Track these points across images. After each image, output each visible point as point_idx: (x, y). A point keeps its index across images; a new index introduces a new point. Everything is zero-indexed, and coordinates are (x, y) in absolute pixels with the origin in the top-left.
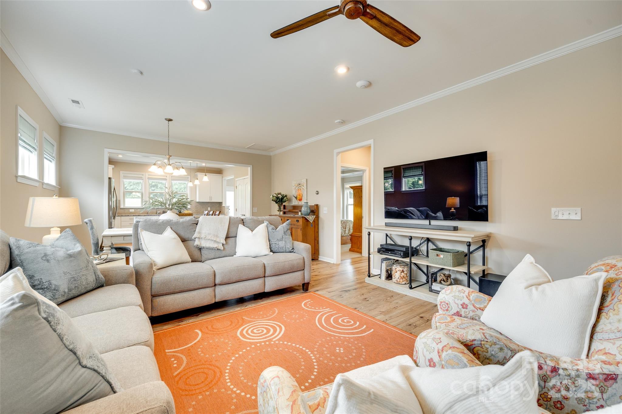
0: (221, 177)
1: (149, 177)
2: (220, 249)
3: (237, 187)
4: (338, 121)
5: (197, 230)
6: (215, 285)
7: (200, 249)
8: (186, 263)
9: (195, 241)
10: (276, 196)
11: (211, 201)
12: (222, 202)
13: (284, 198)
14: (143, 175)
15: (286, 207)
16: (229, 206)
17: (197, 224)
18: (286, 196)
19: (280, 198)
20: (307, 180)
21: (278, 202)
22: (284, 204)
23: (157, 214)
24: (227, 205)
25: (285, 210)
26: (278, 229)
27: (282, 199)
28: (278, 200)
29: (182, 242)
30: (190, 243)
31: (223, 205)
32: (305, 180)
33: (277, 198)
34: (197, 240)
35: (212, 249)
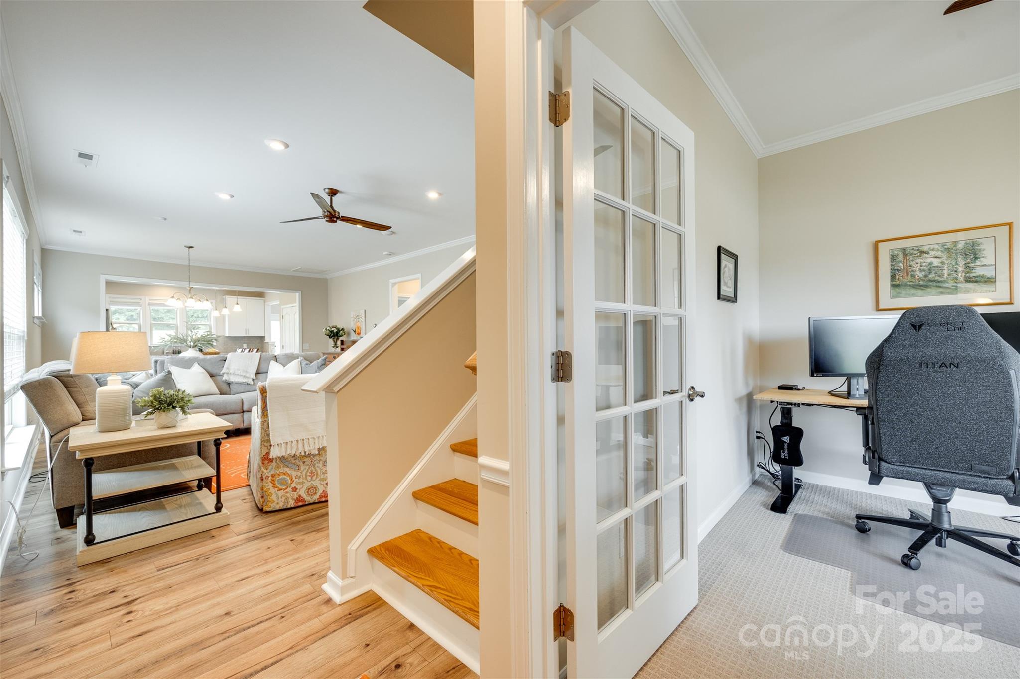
0: (263, 301)
1: (150, 302)
2: (249, 384)
3: (284, 317)
4: (386, 253)
5: (225, 366)
6: (243, 412)
7: (229, 384)
8: (215, 395)
9: (223, 376)
10: (330, 329)
11: (247, 335)
12: (264, 337)
13: (339, 332)
14: (141, 300)
15: (344, 343)
16: (275, 342)
17: (225, 361)
18: (343, 329)
19: (335, 332)
20: (365, 311)
21: (332, 336)
22: (341, 338)
23: (164, 354)
24: (272, 341)
25: (343, 347)
26: (313, 363)
27: (337, 333)
28: (332, 334)
29: (211, 377)
30: (218, 378)
31: (267, 340)
32: (363, 311)
33: (332, 332)
34: (225, 375)
35: (241, 383)
